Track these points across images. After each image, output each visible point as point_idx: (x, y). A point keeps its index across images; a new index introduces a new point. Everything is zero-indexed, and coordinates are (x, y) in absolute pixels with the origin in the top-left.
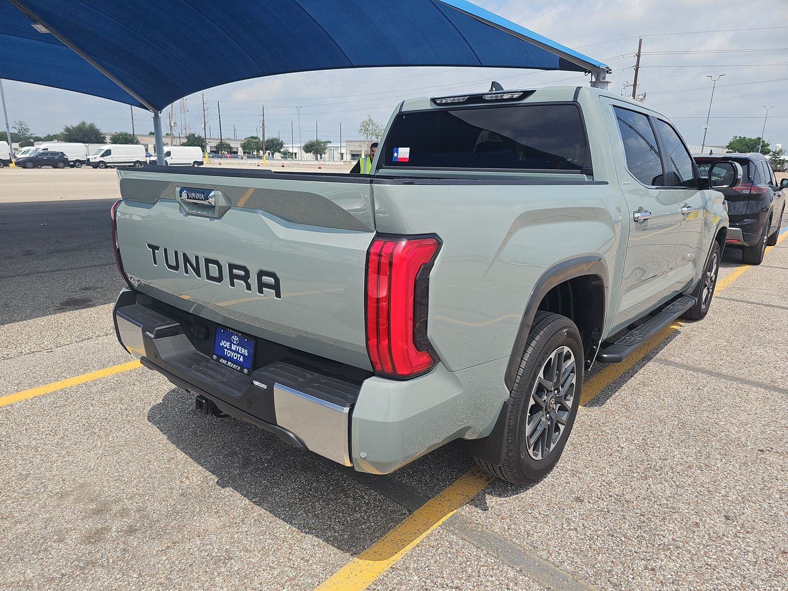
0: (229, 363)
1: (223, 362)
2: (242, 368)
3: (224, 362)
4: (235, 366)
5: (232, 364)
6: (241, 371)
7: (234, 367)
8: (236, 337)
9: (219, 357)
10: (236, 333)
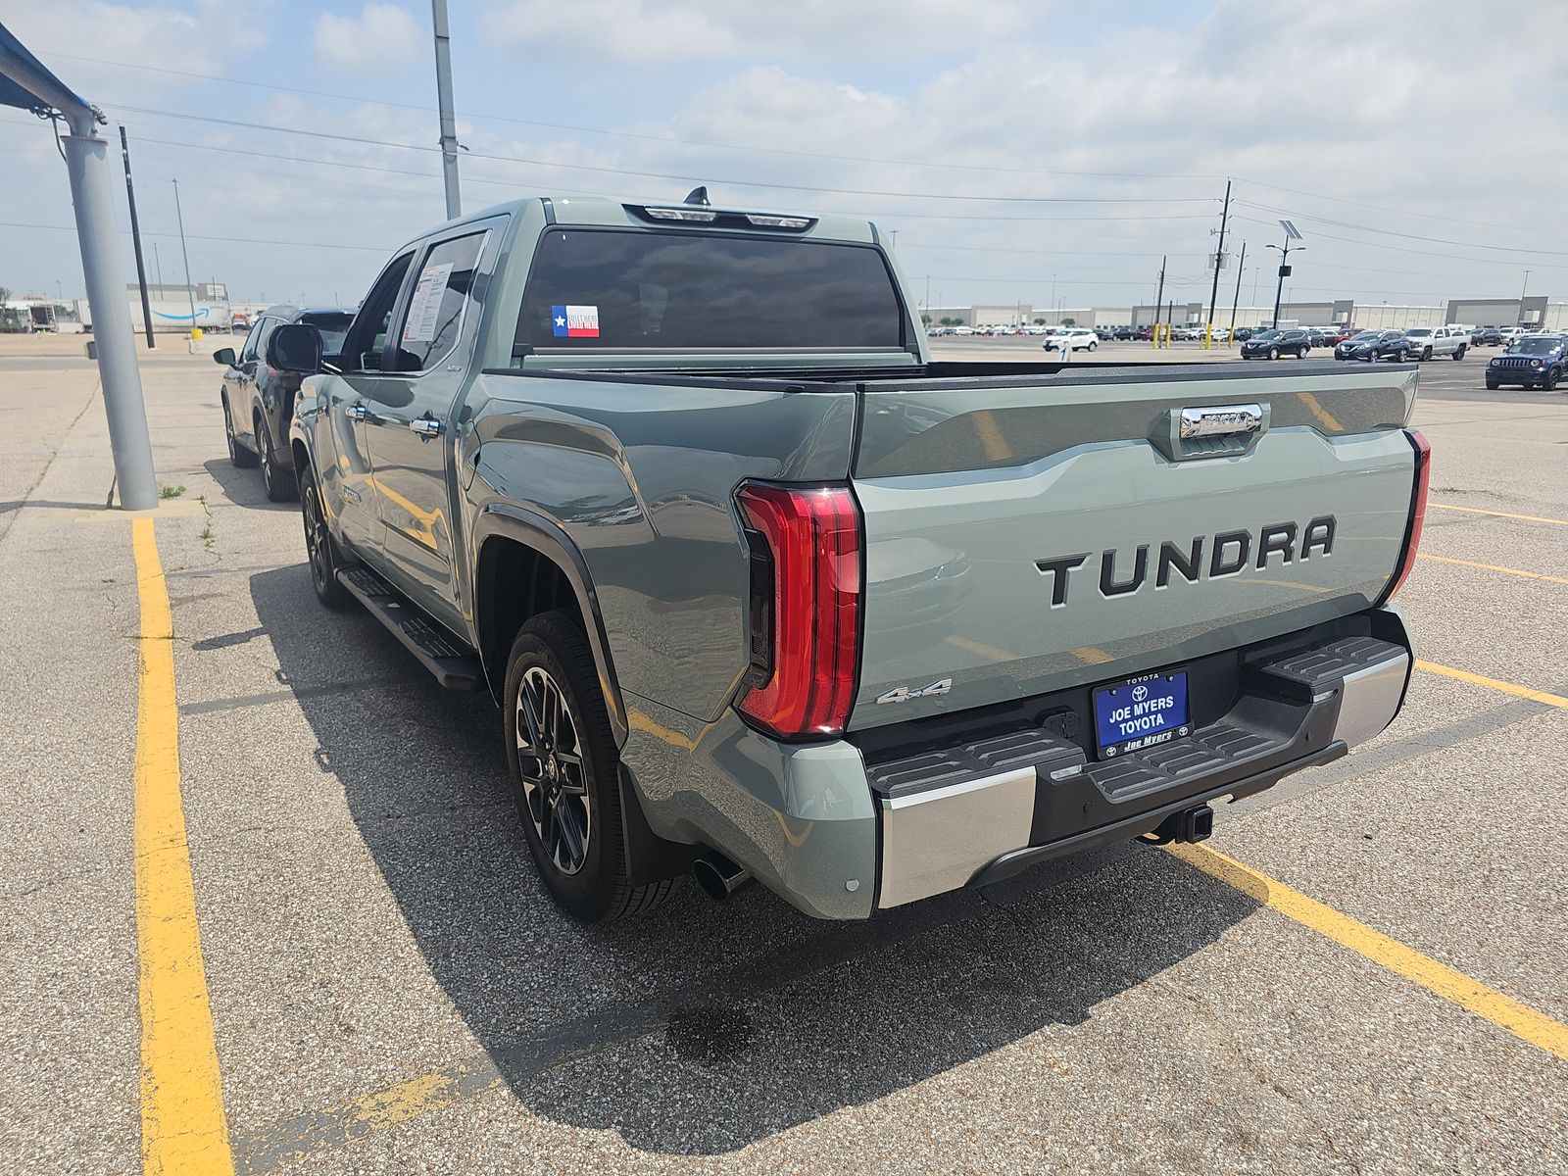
0: (1147, 741)
1: (1133, 748)
2: (1175, 731)
3: (1136, 745)
4: (1160, 738)
5: (1154, 738)
6: (1176, 737)
7: (1159, 740)
8: (1139, 688)
9: (1121, 743)
10: (1134, 681)
